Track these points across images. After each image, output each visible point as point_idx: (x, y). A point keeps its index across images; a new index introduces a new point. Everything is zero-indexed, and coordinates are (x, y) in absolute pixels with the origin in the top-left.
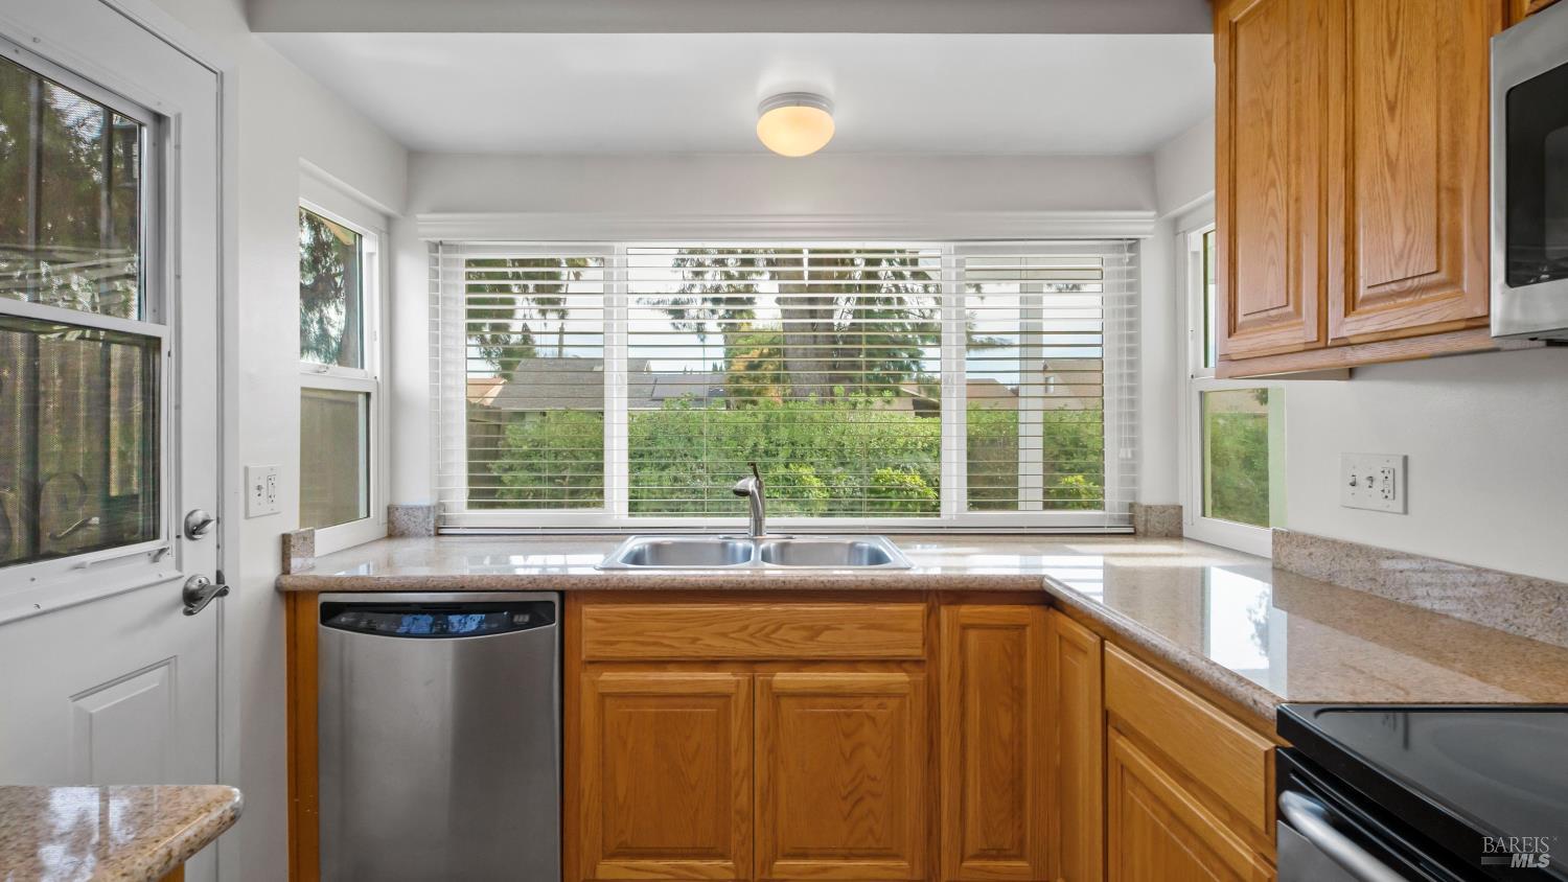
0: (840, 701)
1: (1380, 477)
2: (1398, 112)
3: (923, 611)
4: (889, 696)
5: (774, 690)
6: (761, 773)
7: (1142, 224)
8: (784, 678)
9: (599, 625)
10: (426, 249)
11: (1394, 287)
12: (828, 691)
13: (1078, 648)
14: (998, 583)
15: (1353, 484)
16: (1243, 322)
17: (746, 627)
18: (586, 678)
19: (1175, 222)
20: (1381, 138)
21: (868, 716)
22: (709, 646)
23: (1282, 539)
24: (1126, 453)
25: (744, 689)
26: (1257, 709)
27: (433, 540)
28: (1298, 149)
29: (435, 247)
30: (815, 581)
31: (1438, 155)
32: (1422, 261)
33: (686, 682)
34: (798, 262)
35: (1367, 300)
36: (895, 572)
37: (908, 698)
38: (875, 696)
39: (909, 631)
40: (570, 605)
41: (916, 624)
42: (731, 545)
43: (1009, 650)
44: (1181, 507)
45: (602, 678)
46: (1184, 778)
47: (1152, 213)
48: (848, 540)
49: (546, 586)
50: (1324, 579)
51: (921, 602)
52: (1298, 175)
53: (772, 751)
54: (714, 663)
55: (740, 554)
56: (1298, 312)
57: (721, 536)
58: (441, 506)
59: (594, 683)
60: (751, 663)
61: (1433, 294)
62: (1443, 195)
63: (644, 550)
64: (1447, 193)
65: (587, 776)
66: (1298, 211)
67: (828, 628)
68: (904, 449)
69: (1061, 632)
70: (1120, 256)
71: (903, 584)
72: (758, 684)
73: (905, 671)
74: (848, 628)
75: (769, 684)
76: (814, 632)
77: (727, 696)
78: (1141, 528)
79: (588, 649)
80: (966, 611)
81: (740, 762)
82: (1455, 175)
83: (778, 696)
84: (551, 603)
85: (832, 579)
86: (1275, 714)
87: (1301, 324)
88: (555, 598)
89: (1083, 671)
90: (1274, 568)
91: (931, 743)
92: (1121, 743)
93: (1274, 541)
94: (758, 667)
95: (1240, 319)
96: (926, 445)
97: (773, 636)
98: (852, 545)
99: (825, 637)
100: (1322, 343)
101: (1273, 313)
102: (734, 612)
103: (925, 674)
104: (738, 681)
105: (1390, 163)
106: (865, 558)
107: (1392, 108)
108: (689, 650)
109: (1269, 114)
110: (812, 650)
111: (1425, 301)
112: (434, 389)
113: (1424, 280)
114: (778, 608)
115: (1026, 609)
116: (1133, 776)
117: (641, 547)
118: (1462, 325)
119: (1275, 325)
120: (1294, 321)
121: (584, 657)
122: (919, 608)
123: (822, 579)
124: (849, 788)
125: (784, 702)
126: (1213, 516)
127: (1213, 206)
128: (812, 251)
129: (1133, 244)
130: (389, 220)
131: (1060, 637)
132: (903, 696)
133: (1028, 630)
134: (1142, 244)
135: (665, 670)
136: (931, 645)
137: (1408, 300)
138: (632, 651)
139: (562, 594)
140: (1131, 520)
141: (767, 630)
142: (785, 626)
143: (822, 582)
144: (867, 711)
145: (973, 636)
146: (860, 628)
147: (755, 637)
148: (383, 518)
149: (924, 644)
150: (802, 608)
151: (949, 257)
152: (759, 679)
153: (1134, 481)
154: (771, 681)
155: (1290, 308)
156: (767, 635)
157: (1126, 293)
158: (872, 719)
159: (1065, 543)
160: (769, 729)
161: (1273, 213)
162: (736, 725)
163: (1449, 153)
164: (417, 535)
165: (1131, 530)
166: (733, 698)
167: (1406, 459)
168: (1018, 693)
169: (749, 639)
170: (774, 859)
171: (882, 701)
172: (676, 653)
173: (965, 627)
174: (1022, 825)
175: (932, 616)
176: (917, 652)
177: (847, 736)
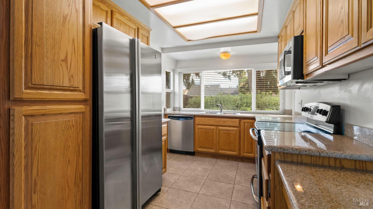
0: (228, 131)
6: (217, 139)
8: (220, 128)
9: (198, 120)
10: (178, 73)
12: (226, 130)
14: (249, 117)
18: (196, 126)
21: (232, 133)
22: (211, 123)
24: (283, 101)
27: (179, 111)
29: (179, 73)
40: (195, 118)
41: (238, 122)
44: (292, 110)
49: (192, 115)
53: (219, 137)
54: (212, 125)
57: (216, 112)
58: (180, 107)
59: (198, 127)
60: (217, 126)
65: (197, 138)
67: (226, 122)
71: (236, 116)
73: (236, 128)
74: (229, 122)
75: (219, 128)
76: (224, 122)
77: (214, 129)
78: (285, 113)
80: (245, 120)
81: (215, 137)
83: (220, 130)
84: (193, 117)
88: (193, 116)
91: (240, 137)
97: (219, 122)
99: (226, 123)
102: (214, 119)
103: (239, 128)
108: (209, 124)
110: (224, 124)
112: (179, 92)
114: (220, 119)
115: (253, 121)
117: (205, 113)
121: (196, 124)
122: (238, 120)
124: (229, 142)
125: (221, 131)
130: (174, 70)
132: (236, 131)
133: (254, 124)
135: (206, 126)
138: (202, 123)
139: (194, 116)
145: (246, 124)
147: (217, 122)
148: (173, 108)
149: (239, 124)
150: (223, 119)
152: (217, 128)
160: (219, 134)
162: (214, 133)
164: (177, 111)
167: (302, 100)
170: (219, 150)
171: (233, 131)
172: (207, 124)
173: (245, 122)
174: (252, 149)
175: (240, 121)
176: (238, 126)
177: (229, 136)
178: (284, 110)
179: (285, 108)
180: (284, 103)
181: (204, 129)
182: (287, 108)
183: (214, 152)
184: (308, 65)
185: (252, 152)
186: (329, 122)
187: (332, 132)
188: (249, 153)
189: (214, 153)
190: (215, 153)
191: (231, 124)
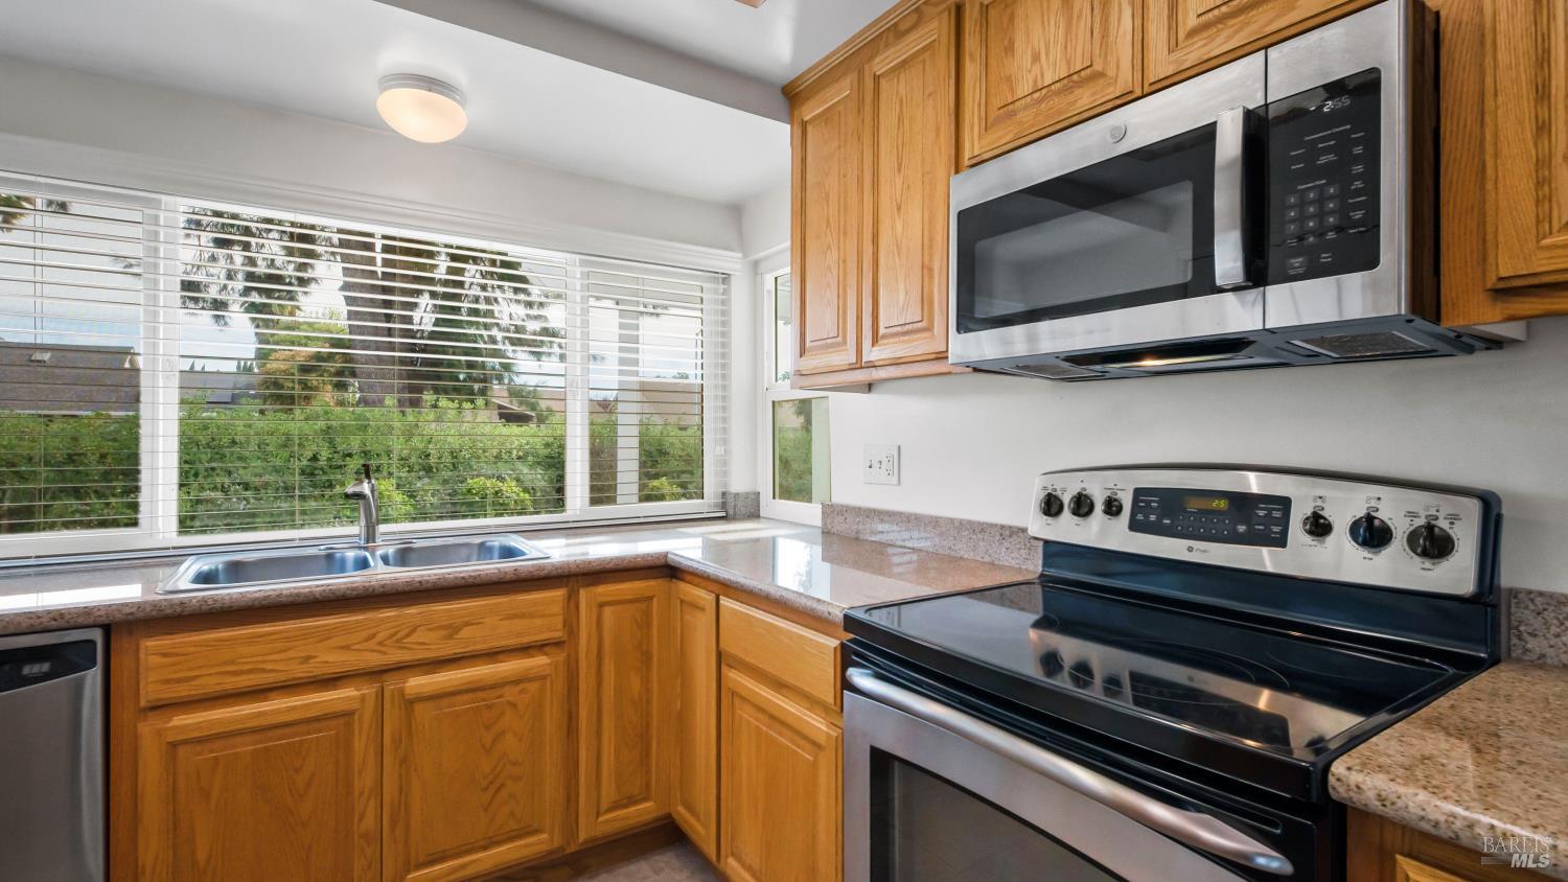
0: (480, 694)
1: (885, 460)
2: (902, 212)
3: (564, 595)
4: (531, 680)
5: (407, 697)
6: (390, 788)
7: (730, 261)
8: (417, 683)
9: (166, 660)
11: (899, 329)
12: (465, 687)
13: (697, 607)
14: (630, 562)
15: (870, 467)
16: (810, 347)
17: (373, 636)
18: (147, 729)
19: (756, 264)
20: (893, 228)
21: (509, 703)
22: (327, 662)
23: (830, 510)
24: (720, 450)
25: (370, 703)
26: (830, 618)
28: (845, 226)
30: (456, 578)
31: (923, 245)
32: (913, 314)
33: (294, 708)
34: (370, 247)
35: (884, 337)
36: (535, 562)
37: (548, 680)
38: (517, 682)
39: (551, 615)
40: (120, 642)
41: (557, 609)
42: (338, 555)
43: (639, 620)
44: (759, 493)
45: (171, 724)
46: (780, 686)
47: (740, 255)
48: (478, 540)
49: (83, 619)
50: (853, 535)
51: (562, 587)
52: (845, 244)
53: (404, 761)
54: (332, 681)
55: (350, 564)
56: (845, 342)
57: (322, 547)
59: (160, 733)
60: (379, 673)
61: (919, 335)
62: (925, 271)
63: (217, 570)
64: (927, 270)
66: (845, 269)
67: (467, 624)
68: (498, 457)
69: (682, 597)
70: (716, 286)
71: (546, 572)
72: (387, 695)
73: (546, 654)
74: (490, 621)
75: (402, 692)
76: (452, 630)
78: (731, 512)
79: (151, 689)
81: (364, 781)
82: (931, 260)
83: (410, 703)
84: (92, 643)
85: (472, 574)
86: (841, 616)
87: (847, 350)
88: (97, 635)
89: (702, 624)
90: (823, 532)
91: (570, 718)
92: (733, 676)
93: (823, 513)
94: (386, 677)
95: (808, 344)
96: (521, 454)
97: (405, 641)
98: (482, 545)
99: (465, 633)
100: (859, 365)
101: (829, 341)
102: (357, 622)
103: (564, 654)
104: (363, 696)
105: (897, 246)
106: (496, 554)
107: (899, 209)
108: (300, 671)
109: (827, 195)
111: (916, 340)
113: (915, 326)
115: (653, 583)
116: (741, 697)
117: (213, 567)
118: (934, 356)
119: (830, 350)
120: (842, 348)
121: (143, 703)
122: (558, 594)
123: (462, 575)
124: (491, 778)
125: (417, 707)
126: (780, 498)
127: (789, 254)
128: (384, 237)
129: (726, 278)
131: (682, 601)
132: (544, 678)
133: (655, 599)
134: (733, 279)
135: (266, 699)
136: (571, 627)
137: (906, 338)
138: (219, 684)
139: (107, 629)
140: (724, 505)
141: (399, 636)
142: (419, 629)
143: (463, 578)
144: (509, 698)
145: (608, 613)
146: (501, 620)
147: (385, 645)
149: (564, 626)
150: (439, 607)
151: (574, 268)
152: (389, 689)
153: (725, 474)
154: (403, 687)
155: (840, 339)
156: (398, 641)
157: (720, 318)
158: (513, 705)
159: (675, 528)
160: (401, 741)
161: (829, 268)
162: (359, 744)
163: (927, 246)
165: (724, 514)
166: (356, 717)
167: (899, 447)
168: (646, 657)
169: (377, 648)
171: (522, 686)
172: (281, 677)
173: (602, 605)
174: (648, 772)
175: (572, 599)
176: (558, 634)
177: (487, 728)
178: (724, 494)
179: (725, 485)
180: (724, 462)
181: (248, 738)
185: (647, 787)
188: (632, 800)
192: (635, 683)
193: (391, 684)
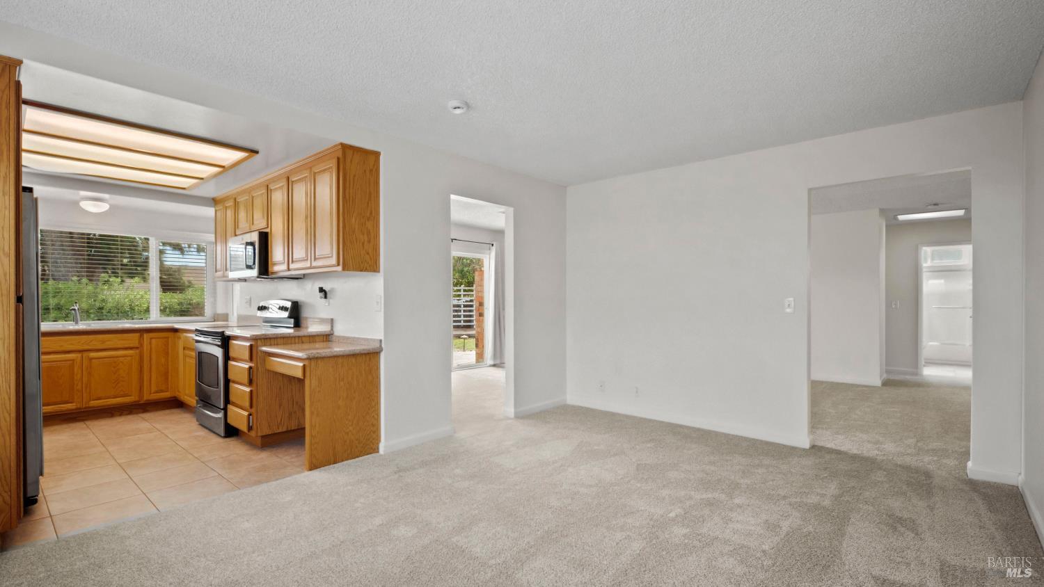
0: (112, 359)
1: (248, 301)
4: (128, 356)
6: (85, 379)
8: (93, 355)
12: (108, 356)
14: (161, 327)
17: (80, 342)
22: (67, 348)
24: (212, 300)
25: (79, 358)
37: (134, 357)
38: (123, 357)
39: (135, 341)
41: (136, 338)
43: (164, 343)
44: (228, 314)
51: (138, 333)
53: (89, 373)
54: (70, 352)
60: (82, 351)
67: (108, 341)
72: (84, 357)
73: (133, 350)
75: (88, 356)
76: (103, 342)
77: (75, 360)
80: (152, 335)
81: (78, 377)
83: (91, 359)
94: (84, 352)
97: (89, 344)
99: (107, 343)
102: (76, 338)
103: (139, 351)
104: (77, 356)
114: (91, 336)
122: (138, 335)
124: (115, 380)
125: (93, 361)
132: (131, 356)
133: (170, 339)
136: (142, 345)
141: (88, 342)
143: (106, 329)
145: (153, 341)
147: (83, 344)
149: (139, 343)
156: (87, 344)
158: (122, 362)
160: (88, 367)
162: (76, 367)
169: (81, 345)
170: (90, 401)
171: (125, 358)
173: (151, 339)
174: (168, 384)
175: (141, 336)
176: (137, 345)
177: (114, 367)
178: (215, 315)
180: (214, 304)
182: (220, 310)
183: (74, 407)
184: (274, 264)
185: (168, 388)
186: (290, 317)
187: (292, 326)
188: (162, 391)
189: (77, 409)
190: (80, 409)
191: (120, 344)
192: (163, 360)
193: (85, 354)
